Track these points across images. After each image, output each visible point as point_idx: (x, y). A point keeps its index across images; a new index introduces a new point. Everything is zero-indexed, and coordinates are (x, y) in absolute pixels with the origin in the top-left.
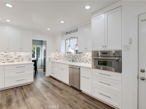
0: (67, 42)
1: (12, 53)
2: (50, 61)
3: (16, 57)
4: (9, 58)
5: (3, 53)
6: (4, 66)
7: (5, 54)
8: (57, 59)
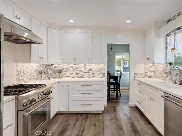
0: (168, 41)
1: (82, 65)
2: (136, 78)
3: (86, 71)
4: (78, 72)
5: (72, 65)
6: (69, 82)
7: (75, 66)
8: (150, 77)
